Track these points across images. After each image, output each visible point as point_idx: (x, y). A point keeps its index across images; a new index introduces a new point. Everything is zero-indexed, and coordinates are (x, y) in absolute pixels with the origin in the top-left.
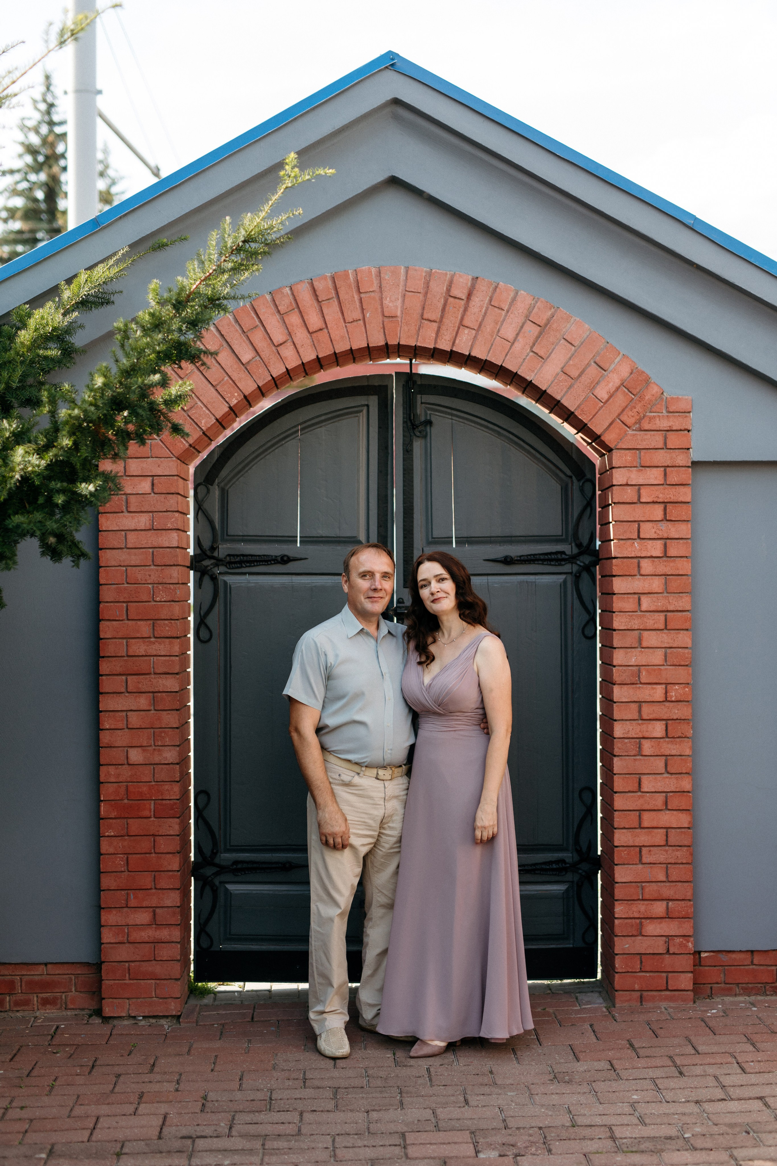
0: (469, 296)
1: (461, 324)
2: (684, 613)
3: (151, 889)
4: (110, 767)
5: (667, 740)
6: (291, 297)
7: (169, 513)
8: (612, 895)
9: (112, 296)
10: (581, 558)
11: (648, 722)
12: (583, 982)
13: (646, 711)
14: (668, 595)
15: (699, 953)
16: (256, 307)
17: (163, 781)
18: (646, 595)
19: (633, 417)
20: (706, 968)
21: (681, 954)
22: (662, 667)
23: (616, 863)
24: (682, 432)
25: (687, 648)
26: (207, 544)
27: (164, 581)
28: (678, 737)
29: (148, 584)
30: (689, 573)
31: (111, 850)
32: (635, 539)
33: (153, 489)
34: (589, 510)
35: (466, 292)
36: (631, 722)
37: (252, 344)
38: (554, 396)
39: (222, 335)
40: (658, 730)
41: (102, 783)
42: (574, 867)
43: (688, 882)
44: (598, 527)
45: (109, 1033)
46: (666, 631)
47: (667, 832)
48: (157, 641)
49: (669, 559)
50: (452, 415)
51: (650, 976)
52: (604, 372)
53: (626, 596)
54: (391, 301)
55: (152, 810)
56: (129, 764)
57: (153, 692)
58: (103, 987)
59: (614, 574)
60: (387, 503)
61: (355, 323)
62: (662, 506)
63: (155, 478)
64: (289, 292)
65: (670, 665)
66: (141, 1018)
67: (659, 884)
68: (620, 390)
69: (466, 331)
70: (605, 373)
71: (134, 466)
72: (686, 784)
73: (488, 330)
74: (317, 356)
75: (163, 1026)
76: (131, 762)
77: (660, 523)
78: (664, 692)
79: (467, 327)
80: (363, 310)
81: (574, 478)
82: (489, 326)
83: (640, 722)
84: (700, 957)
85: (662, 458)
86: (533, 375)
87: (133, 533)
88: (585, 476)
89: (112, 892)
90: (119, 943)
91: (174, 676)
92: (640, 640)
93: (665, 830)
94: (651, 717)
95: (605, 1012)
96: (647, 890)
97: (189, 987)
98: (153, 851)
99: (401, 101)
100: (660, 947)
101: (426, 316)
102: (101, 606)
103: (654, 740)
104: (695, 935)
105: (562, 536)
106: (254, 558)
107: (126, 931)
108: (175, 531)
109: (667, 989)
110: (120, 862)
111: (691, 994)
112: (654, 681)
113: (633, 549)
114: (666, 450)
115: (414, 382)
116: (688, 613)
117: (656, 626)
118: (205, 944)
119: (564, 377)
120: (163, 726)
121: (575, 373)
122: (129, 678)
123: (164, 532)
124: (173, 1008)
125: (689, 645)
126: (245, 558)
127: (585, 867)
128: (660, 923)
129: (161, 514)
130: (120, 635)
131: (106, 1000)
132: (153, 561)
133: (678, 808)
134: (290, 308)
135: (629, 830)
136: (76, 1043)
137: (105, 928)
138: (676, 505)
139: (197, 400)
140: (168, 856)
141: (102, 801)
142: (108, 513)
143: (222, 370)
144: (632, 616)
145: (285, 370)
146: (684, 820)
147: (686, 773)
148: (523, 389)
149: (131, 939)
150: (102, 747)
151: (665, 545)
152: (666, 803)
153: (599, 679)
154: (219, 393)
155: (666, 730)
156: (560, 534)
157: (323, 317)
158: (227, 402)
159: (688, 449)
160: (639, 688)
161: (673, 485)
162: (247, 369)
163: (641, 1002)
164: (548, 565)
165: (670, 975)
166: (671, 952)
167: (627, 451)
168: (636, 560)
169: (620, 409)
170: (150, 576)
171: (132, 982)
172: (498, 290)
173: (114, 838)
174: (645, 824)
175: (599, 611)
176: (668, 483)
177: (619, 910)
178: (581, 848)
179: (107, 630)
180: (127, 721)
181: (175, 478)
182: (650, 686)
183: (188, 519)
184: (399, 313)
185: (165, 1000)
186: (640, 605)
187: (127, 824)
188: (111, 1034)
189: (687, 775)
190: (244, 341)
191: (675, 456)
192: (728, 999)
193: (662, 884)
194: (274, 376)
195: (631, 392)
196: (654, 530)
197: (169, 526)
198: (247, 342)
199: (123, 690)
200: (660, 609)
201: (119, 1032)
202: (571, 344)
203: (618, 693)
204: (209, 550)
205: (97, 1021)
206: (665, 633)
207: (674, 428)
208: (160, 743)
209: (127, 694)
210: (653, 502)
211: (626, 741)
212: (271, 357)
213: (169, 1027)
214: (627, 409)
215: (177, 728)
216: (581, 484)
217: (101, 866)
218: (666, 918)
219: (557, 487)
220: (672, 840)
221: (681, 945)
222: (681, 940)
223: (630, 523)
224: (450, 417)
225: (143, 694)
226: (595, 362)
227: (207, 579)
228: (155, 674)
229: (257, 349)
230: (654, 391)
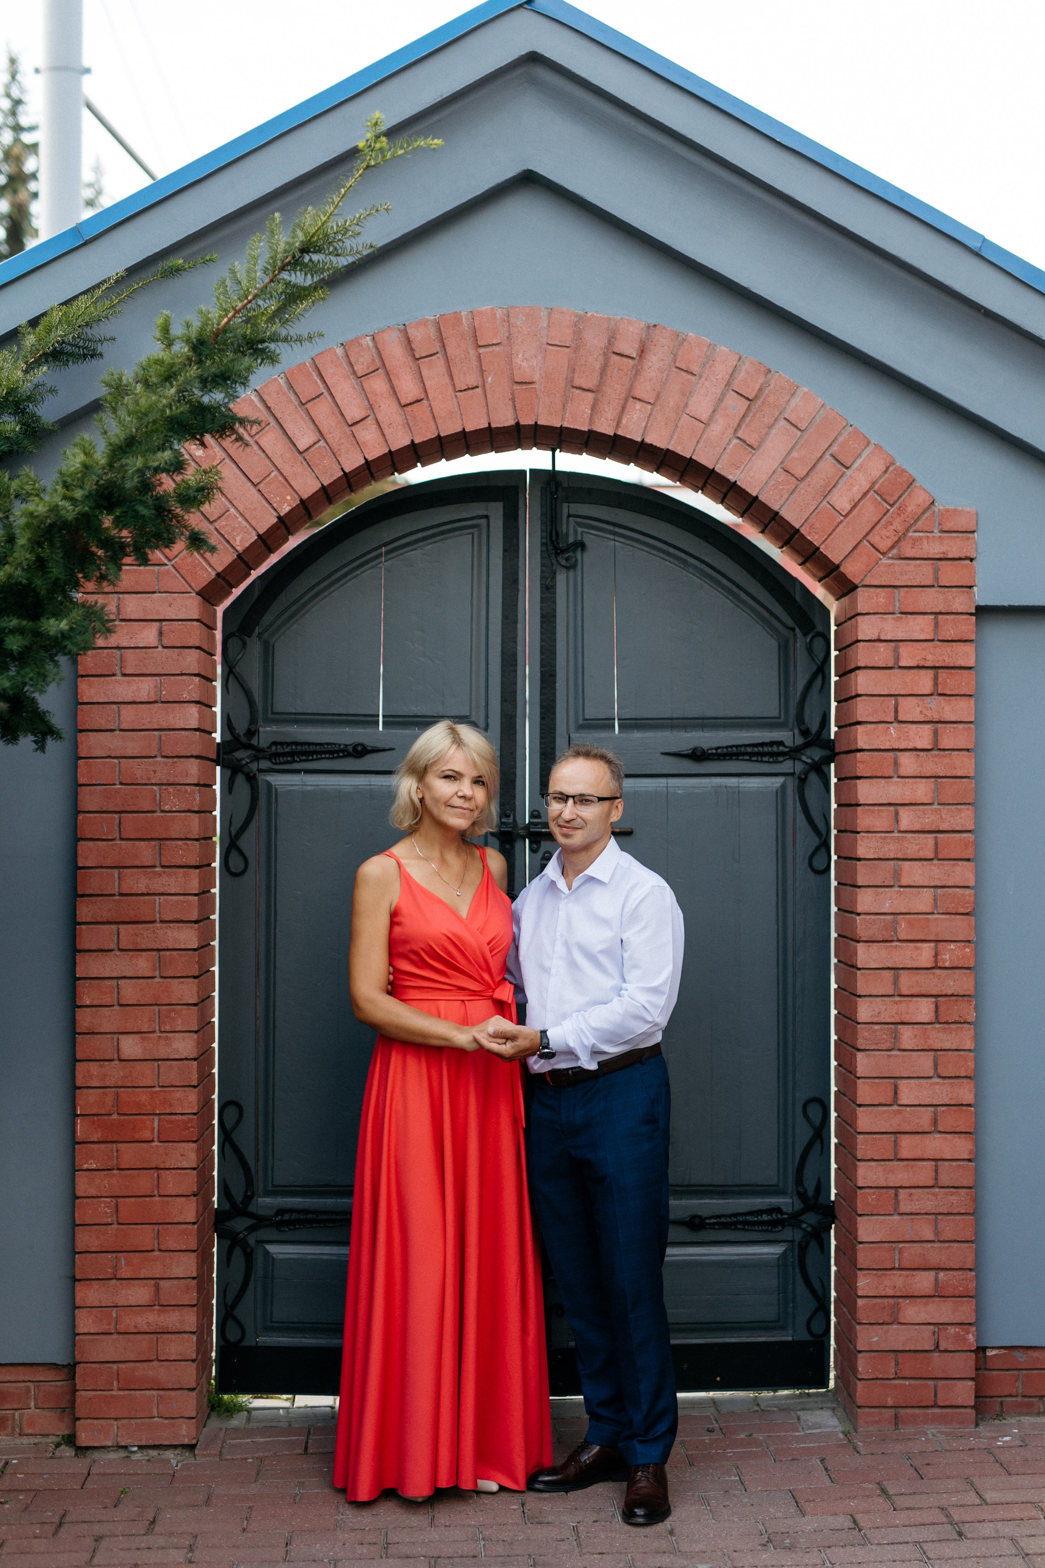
0: (642, 352)
1: (631, 397)
2: (964, 835)
3: (153, 1251)
4: (91, 1063)
5: (937, 1026)
6: (374, 350)
7: (184, 677)
8: (853, 1261)
9: (99, 345)
10: (808, 751)
11: (910, 999)
12: (809, 1395)
13: (907, 982)
14: (939, 807)
15: (984, 1349)
16: (320, 366)
17: (172, 1086)
18: (907, 808)
19: (888, 537)
20: (994, 1373)
21: (957, 1351)
22: (930, 917)
23: (859, 1212)
24: (964, 562)
25: (968, 887)
26: (241, 727)
27: (177, 780)
28: (955, 1023)
29: (152, 784)
30: (972, 774)
31: (92, 1192)
32: (891, 723)
33: (160, 640)
34: (820, 678)
35: (637, 346)
36: (883, 998)
37: (313, 421)
38: (770, 505)
39: (268, 408)
40: (924, 1010)
41: (79, 1088)
42: (794, 1220)
43: (968, 1242)
44: (834, 705)
45: (86, 1472)
46: (935, 862)
47: (936, 1166)
48: (164, 872)
49: (941, 753)
50: (614, 533)
51: (910, 1385)
52: (844, 470)
53: (876, 808)
54: (525, 359)
55: (156, 1131)
56: (120, 1060)
57: (158, 950)
58: (78, 1400)
59: (859, 775)
60: (516, 665)
61: (470, 392)
62: (931, 673)
63: (164, 623)
64: (371, 344)
65: (943, 914)
66: (135, 1449)
67: (924, 1245)
68: (868, 496)
69: (638, 405)
70: (849, 473)
71: (132, 606)
72: (965, 1093)
73: (672, 404)
74: (412, 441)
75: (168, 1461)
76: (123, 1057)
77: (929, 698)
78: (933, 953)
79: (639, 400)
80: (482, 371)
81: (797, 630)
82: (671, 400)
83: (897, 999)
84: (985, 1357)
85: (931, 600)
86: (738, 472)
87: (130, 706)
88: (814, 627)
89: (94, 1255)
90: (103, 1333)
91: (190, 925)
92: (897, 874)
93: (933, 1163)
94: (914, 991)
95: (841, 1440)
96: (906, 1254)
97: (209, 1402)
98: (156, 1192)
99: (542, 56)
100: (924, 1339)
101: (576, 383)
102: (80, 817)
103: (916, 1026)
104: (977, 1323)
105: (779, 718)
106: (313, 748)
107: (114, 1315)
108: (193, 705)
109: (936, 1405)
110: (104, 1210)
111: (972, 1412)
112: (918, 938)
113: (888, 738)
114: (938, 589)
115: (558, 484)
116: (970, 835)
117: (921, 855)
118: (233, 1335)
119: (784, 476)
120: (174, 1002)
121: (800, 472)
122: (121, 926)
123: (175, 705)
124: (184, 1433)
125: (972, 883)
126: (299, 748)
127: (811, 1219)
128: (926, 1304)
129: (172, 678)
130: (109, 862)
131: (82, 1421)
132: (160, 749)
133: (953, 1130)
134: (371, 369)
135: (879, 1163)
136: (34, 1487)
137: (81, 1310)
138: (953, 671)
139: (230, 506)
140: (178, 1199)
141: (79, 1115)
142: (92, 676)
143: (267, 461)
144: (885, 838)
145: (363, 461)
146: (962, 1147)
147: (966, 1077)
148: (722, 496)
149: (122, 1328)
150: (79, 1034)
151: (936, 733)
152: (935, 1122)
153: (834, 935)
154: (263, 495)
155: (937, 1011)
156: (777, 715)
157: (422, 382)
158: (275, 510)
159: (971, 587)
160: (896, 947)
161: (948, 641)
162: (305, 460)
163: (896, 1424)
164: (757, 761)
165: (941, 1383)
166: (942, 1348)
167: (880, 590)
168: (891, 754)
169: (870, 526)
170: (155, 772)
171: (122, 1393)
172: (685, 343)
173: (97, 1173)
174: (905, 1154)
175: (834, 832)
176: (941, 638)
177: (864, 1283)
178: (806, 1191)
179: (88, 853)
180: (118, 993)
181: (195, 623)
182: (912, 945)
183: (214, 687)
184: (536, 378)
185: (173, 1421)
186: (897, 821)
187: (117, 1151)
188: (89, 1474)
189: (968, 1080)
190: (301, 417)
191: (951, 597)
192: (1026, 1420)
193: (929, 1245)
194: (347, 471)
195: (886, 501)
196: (918, 710)
197: (186, 696)
198: (307, 418)
199: (112, 946)
200: (927, 828)
201: (102, 1471)
202: (796, 427)
203: (864, 955)
204: (245, 735)
205: (68, 1452)
206: (935, 865)
207: (950, 556)
208: (168, 1028)
209: (118, 953)
210: (918, 667)
211: (876, 1027)
212: (342, 441)
213: (178, 1462)
214: (877, 527)
215: (195, 1005)
216: (808, 640)
217: (77, 1215)
218: (934, 1296)
219: (772, 644)
220: (944, 1179)
221: (958, 1338)
222: (957, 1330)
223: (883, 698)
224: (612, 537)
225: (144, 953)
226: (832, 455)
227: (240, 779)
228: (162, 922)
229: (321, 429)
230: (921, 500)
